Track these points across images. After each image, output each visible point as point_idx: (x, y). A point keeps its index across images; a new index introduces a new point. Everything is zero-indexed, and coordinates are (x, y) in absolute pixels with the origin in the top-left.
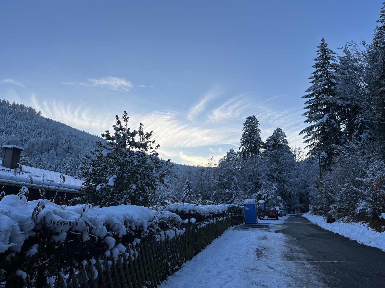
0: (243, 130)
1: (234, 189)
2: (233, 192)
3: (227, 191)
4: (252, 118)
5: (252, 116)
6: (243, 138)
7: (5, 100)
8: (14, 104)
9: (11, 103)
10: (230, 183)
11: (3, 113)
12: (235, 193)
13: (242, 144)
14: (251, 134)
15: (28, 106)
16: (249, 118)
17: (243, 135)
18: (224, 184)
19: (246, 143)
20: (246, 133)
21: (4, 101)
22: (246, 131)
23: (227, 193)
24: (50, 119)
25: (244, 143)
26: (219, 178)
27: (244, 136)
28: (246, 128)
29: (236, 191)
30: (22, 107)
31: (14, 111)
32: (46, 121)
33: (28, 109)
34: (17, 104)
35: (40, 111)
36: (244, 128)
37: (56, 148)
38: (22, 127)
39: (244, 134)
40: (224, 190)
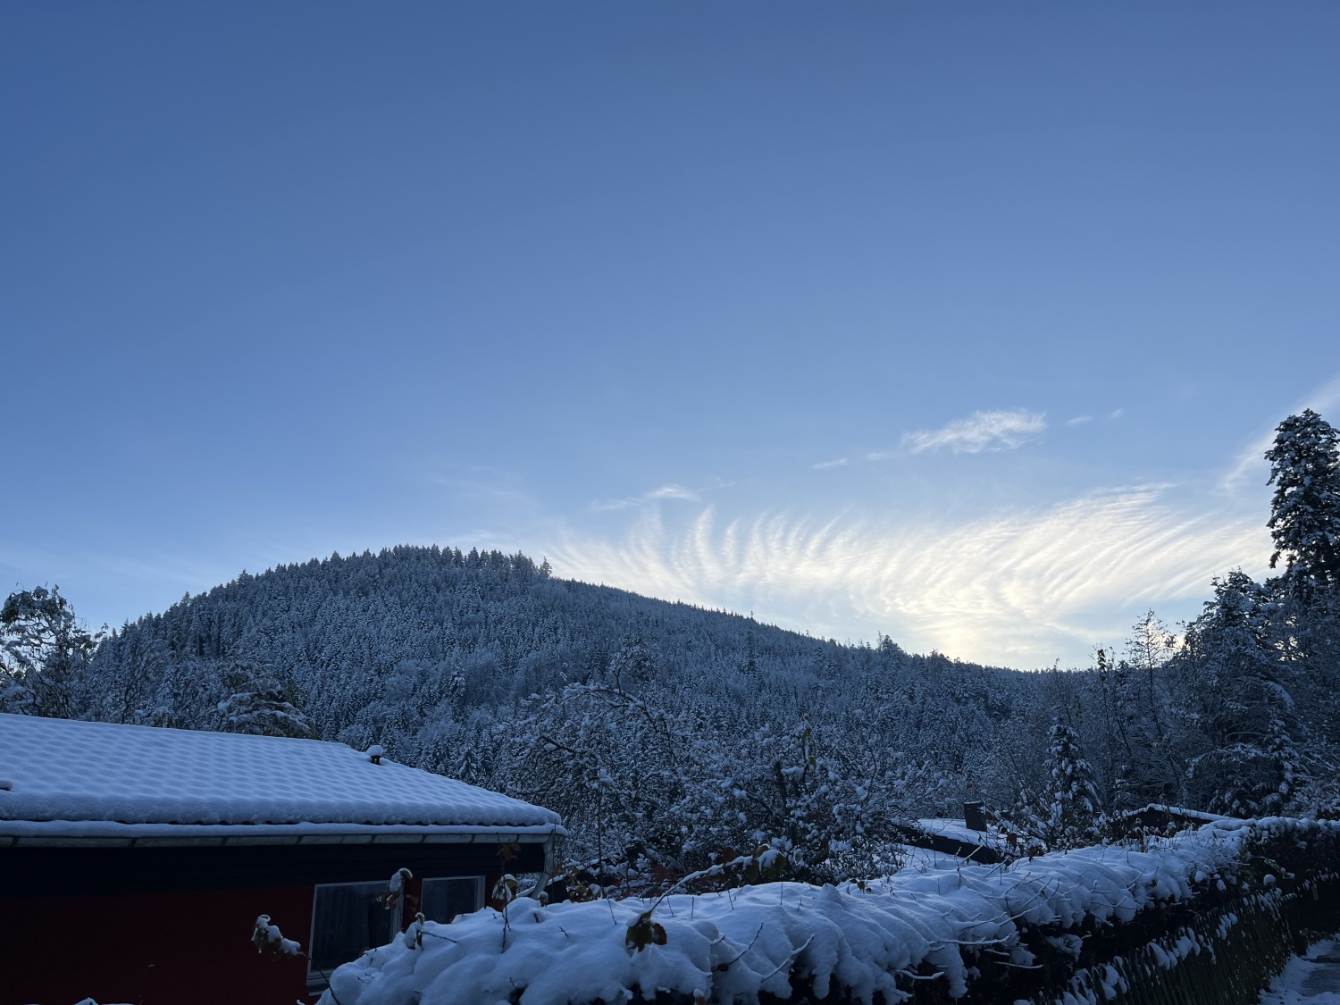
0: (1270, 482)
1: (1284, 737)
2: (1283, 754)
3: (1254, 752)
4: (1304, 421)
5: (1299, 414)
6: (1279, 516)
7: (448, 548)
8: (474, 553)
9: (465, 553)
10: (1259, 716)
11: (449, 586)
12: (1293, 757)
13: (1280, 543)
14: (1311, 490)
15: (514, 555)
16: (1289, 426)
17: (1276, 502)
18: (1231, 723)
19: (1298, 534)
20: (1289, 490)
21: (447, 551)
22: (1284, 484)
23: (1256, 760)
24: (578, 580)
25: (1289, 538)
26: (1201, 700)
27: (1282, 507)
28: (1282, 469)
29: (1294, 747)
30: (497, 558)
31: (477, 576)
32: (565, 589)
33: (513, 562)
34: (483, 553)
35: (545, 563)
36: (1275, 472)
37: (603, 671)
38: (501, 618)
39: (1278, 498)
40: (1236, 750)
